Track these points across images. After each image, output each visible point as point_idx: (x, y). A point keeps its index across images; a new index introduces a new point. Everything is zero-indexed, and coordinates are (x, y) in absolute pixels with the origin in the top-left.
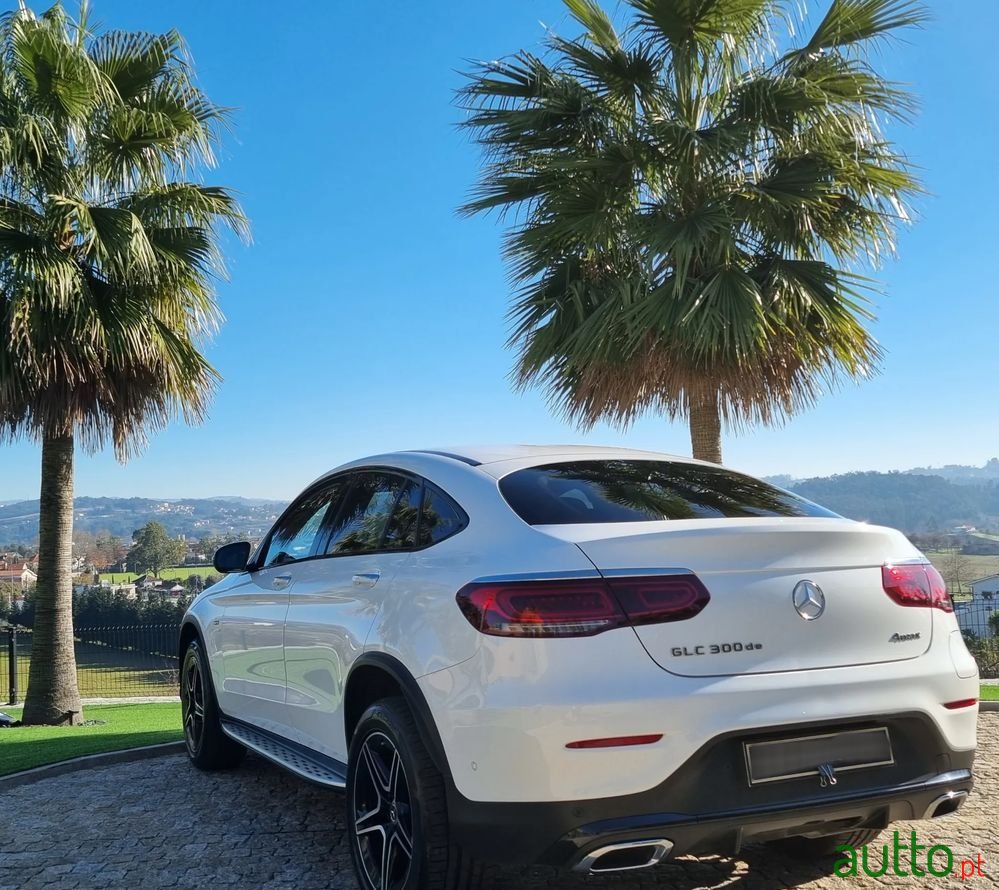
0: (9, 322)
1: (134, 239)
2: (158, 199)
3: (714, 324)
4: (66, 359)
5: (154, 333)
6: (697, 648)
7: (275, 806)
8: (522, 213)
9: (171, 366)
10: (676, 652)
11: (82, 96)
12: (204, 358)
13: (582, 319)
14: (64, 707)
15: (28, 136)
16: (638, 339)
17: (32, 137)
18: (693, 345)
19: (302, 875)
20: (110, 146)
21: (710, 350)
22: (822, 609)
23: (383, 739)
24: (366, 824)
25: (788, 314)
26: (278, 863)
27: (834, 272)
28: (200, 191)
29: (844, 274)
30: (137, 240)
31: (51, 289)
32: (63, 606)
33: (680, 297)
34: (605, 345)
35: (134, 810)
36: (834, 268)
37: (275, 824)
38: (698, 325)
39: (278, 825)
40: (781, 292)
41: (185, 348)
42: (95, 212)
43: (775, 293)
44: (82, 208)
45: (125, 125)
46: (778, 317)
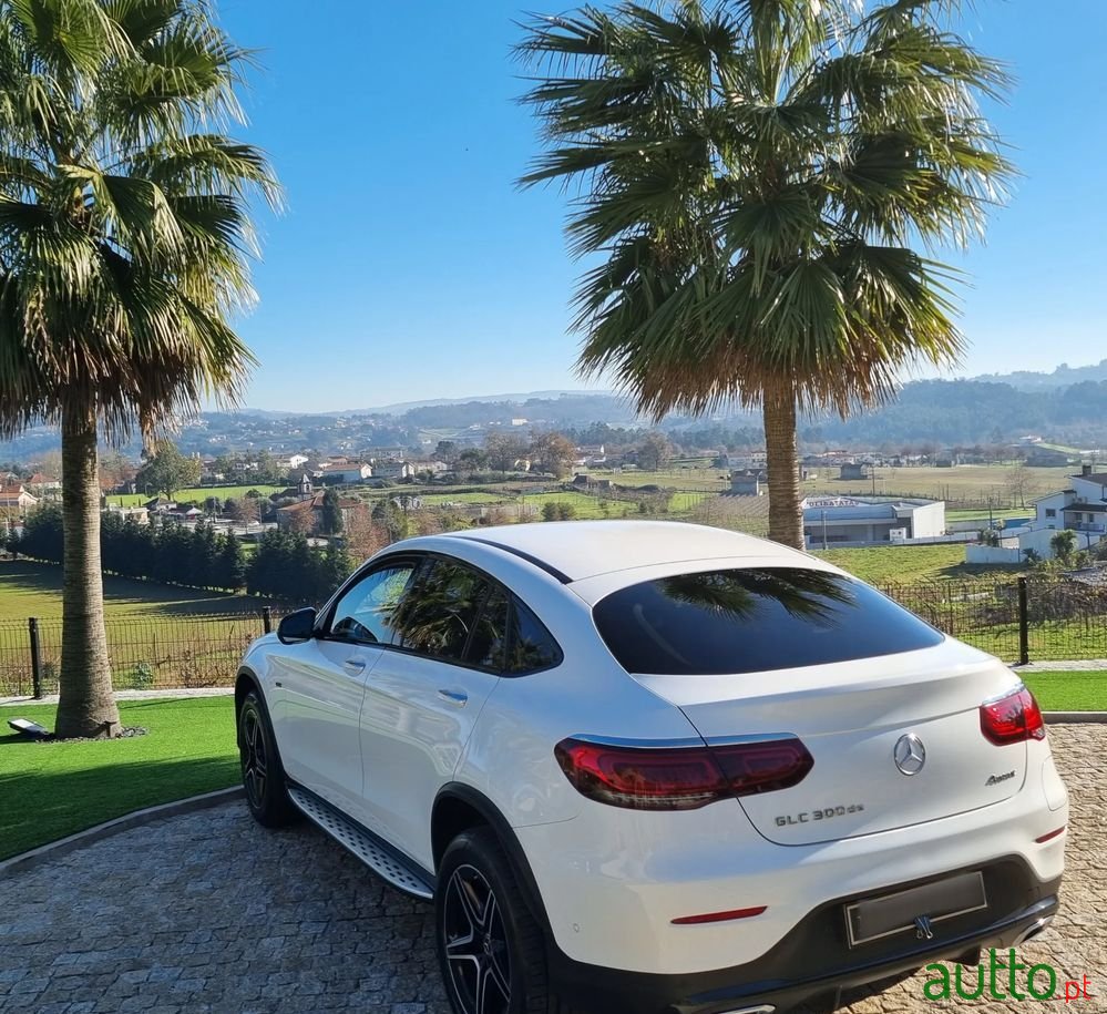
0: (22, 313)
1: (158, 216)
2: (180, 163)
3: (794, 324)
4: (87, 351)
5: (183, 317)
6: (800, 816)
7: (348, 880)
8: (587, 185)
9: (203, 353)
10: (781, 822)
11: (91, 46)
12: (237, 339)
13: (651, 308)
14: (100, 717)
15: (32, 103)
16: (711, 339)
17: (36, 103)
19: (389, 982)
20: (122, 103)
21: (789, 351)
22: (922, 764)
23: (475, 873)
24: (457, 950)
25: (871, 313)
26: (362, 964)
27: (920, 261)
29: (930, 263)
30: (161, 217)
31: (67, 277)
32: (94, 611)
33: (758, 296)
34: (676, 347)
35: (203, 886)
36: (920, 256)
37: (351, 907)
38: (777, 327)
39: (355, 909)
40: (864, 287)
41: (216, 328)
42: (111, 182)
43: (858, 290)
44: (97, 179)
45: (140, 81)
46: (861, 316)
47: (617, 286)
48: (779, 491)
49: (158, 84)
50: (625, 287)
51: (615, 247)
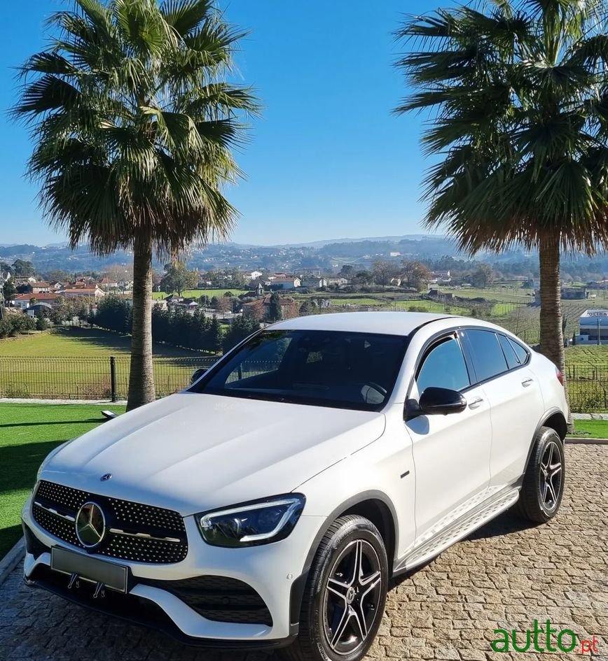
0: (118, 189)
1: (190, 135)
2: (201, 103)
3: (558, 200)
5: (201, 190)
8: (435, 114)
9: (211, 210)
11: (158, 41)
12: (229, 203)
13: (471, 189)
15: (128, 72)
16: (506, 207)
17: (131, 74)
18: (543, 214)
20: (173, 71)
21: (554, 216)
28: (228, 93)
30: (192, 135)
31: (142, 169)
32: (147, 353)
33: (536, 182)
38: (547, 200)
40: (605, 177)
41: (218, 197)
42: (166, 115)
43: (601, 178)
44: (159, 114)
45: (183, 59)
46: (602, 195)
47: (450, 175)
48: (547, 300)
49: (193, 60)
50: (455, 176)
51: (450, 152)
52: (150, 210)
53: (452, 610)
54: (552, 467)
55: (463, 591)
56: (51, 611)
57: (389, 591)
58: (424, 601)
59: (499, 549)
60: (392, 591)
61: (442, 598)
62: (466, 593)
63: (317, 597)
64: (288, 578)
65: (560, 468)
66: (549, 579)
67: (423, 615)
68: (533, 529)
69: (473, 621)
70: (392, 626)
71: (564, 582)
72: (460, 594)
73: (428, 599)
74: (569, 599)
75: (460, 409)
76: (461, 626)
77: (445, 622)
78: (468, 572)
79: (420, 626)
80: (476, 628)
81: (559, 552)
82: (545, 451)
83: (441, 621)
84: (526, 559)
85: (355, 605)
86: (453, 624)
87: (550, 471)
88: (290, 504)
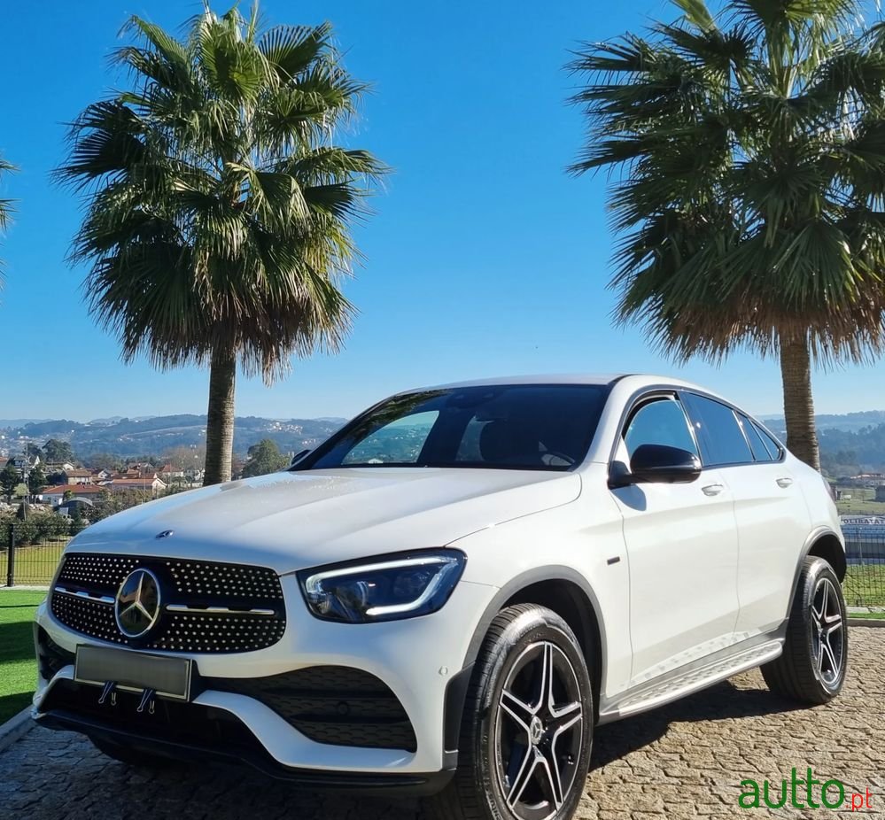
0: (193, 268)
1: (293, 199)
3: (804, 270)
5: (305, 276)
8: (626, 171)
9: (318, 304)
11: (254, 82)
12: (343, 296)
13: (679, 265)
15: (213, 117)
16: (731, 284)
17: (216, 118)
18: (784, 290)
20: (273, 121)
21: (800, 294)
25: (876, 262)
28: (345, 153)
30: (296, 199)
31: (226, 240)
33: (771, 246)
34: (701, 290)
38: (788, 272)
40: (869, 242)
41: (329, 288)
42: (261, 176)
43: (863, 243)
44: (252, 173)
45: (286, 103)
46: (868, 266)
52: (236, 298)
53: (693, 794)
54: (829, 619)
55: (706, 773)
56: (69, 786)
57: (590, 771)
58: (647, 783)
59: (757, 731)
60: (595, 771)
61: (675, 781)
62: (712, 776)
63: (486, 713)
64: (440, 672)
65: (840, 624)
66: (841, 763)
67: (648, 798)
68: (807, 711)
69: (728, 807)
70: (600, 809)
71: (865, 767)
72: (702, 776)
73: (653, 782)
74: (877, 785)
75: (691, 476)
76: (710, 811)
77: (684, 807)
78: (713, 753)
79: (644, 809)
80: (734, 813)
81: (851, 735)
82: (816, 590)
83: (678, 805)
84: (802, 741)
85: (544, 748)
86: (697, 809)
87: (825, 625)
88: (443, 564)
